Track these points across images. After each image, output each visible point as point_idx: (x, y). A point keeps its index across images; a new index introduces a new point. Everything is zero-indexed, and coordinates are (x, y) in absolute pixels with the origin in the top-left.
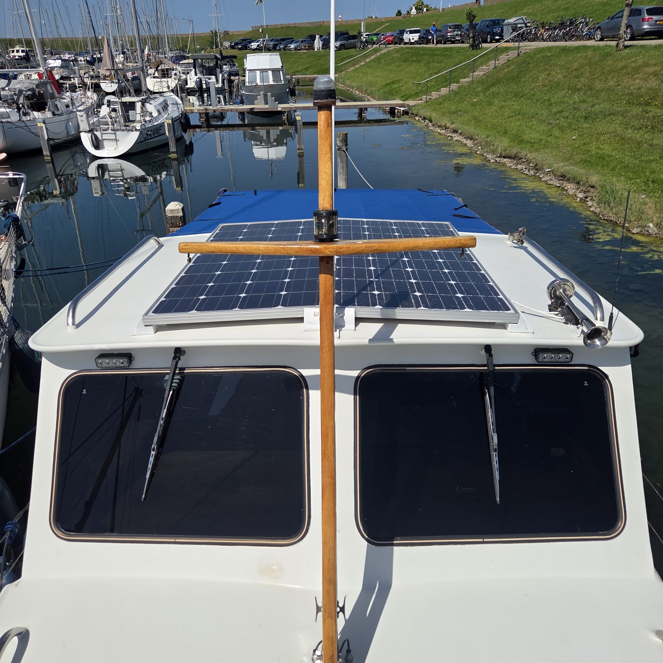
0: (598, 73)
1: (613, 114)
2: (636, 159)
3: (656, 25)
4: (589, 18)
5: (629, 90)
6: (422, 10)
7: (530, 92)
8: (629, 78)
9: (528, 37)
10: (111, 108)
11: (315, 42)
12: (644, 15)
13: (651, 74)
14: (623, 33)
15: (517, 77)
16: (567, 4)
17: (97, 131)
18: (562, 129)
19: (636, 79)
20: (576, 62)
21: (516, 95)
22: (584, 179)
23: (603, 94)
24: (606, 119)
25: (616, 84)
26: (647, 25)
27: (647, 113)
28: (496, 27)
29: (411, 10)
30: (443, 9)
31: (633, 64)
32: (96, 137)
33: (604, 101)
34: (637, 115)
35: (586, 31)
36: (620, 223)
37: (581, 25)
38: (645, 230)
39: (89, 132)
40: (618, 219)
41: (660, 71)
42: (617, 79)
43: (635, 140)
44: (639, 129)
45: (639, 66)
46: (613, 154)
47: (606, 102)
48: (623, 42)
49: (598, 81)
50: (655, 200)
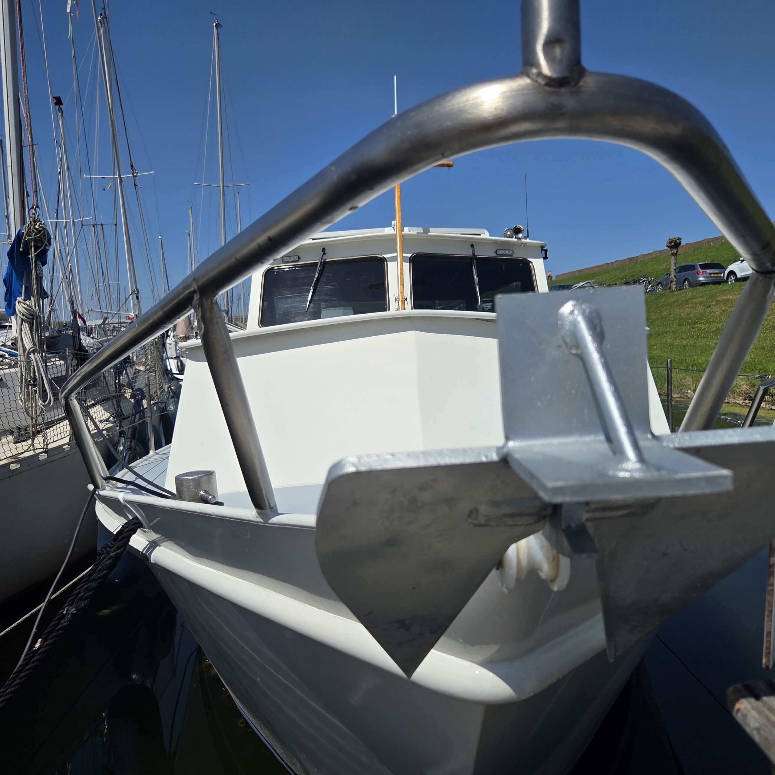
0: (653, 308)
1: (666, 333)
2: (680, 355)
4: (651, 278)
5: (680, 316)
8: (680, 308)
12: (698, 269)
13: (698, 303)
14: (674, 277)
16: (633, 272)
17: (183, 357)
19: (686, 308)
24: (659, 337)
25: (669, 313)
26: (702, 277)
27: (694, 329)
31: (683, 299)
32: (182, 363)
33: (658, 326)
34: (685, 331)
35: (649, 288)
36: (664, 394)
37: (645, 283)
38: (684, 395)
39: (175, 358)
40: (663, 391)
41: (706, 300)
42: (670, 310)
43: (682, 345)
44: (686, 339)
45: (688, 299)
46: (663, 355)
47: (660, 326)
48: (675, 284)
49: (653, 314)
50: (693, 375)
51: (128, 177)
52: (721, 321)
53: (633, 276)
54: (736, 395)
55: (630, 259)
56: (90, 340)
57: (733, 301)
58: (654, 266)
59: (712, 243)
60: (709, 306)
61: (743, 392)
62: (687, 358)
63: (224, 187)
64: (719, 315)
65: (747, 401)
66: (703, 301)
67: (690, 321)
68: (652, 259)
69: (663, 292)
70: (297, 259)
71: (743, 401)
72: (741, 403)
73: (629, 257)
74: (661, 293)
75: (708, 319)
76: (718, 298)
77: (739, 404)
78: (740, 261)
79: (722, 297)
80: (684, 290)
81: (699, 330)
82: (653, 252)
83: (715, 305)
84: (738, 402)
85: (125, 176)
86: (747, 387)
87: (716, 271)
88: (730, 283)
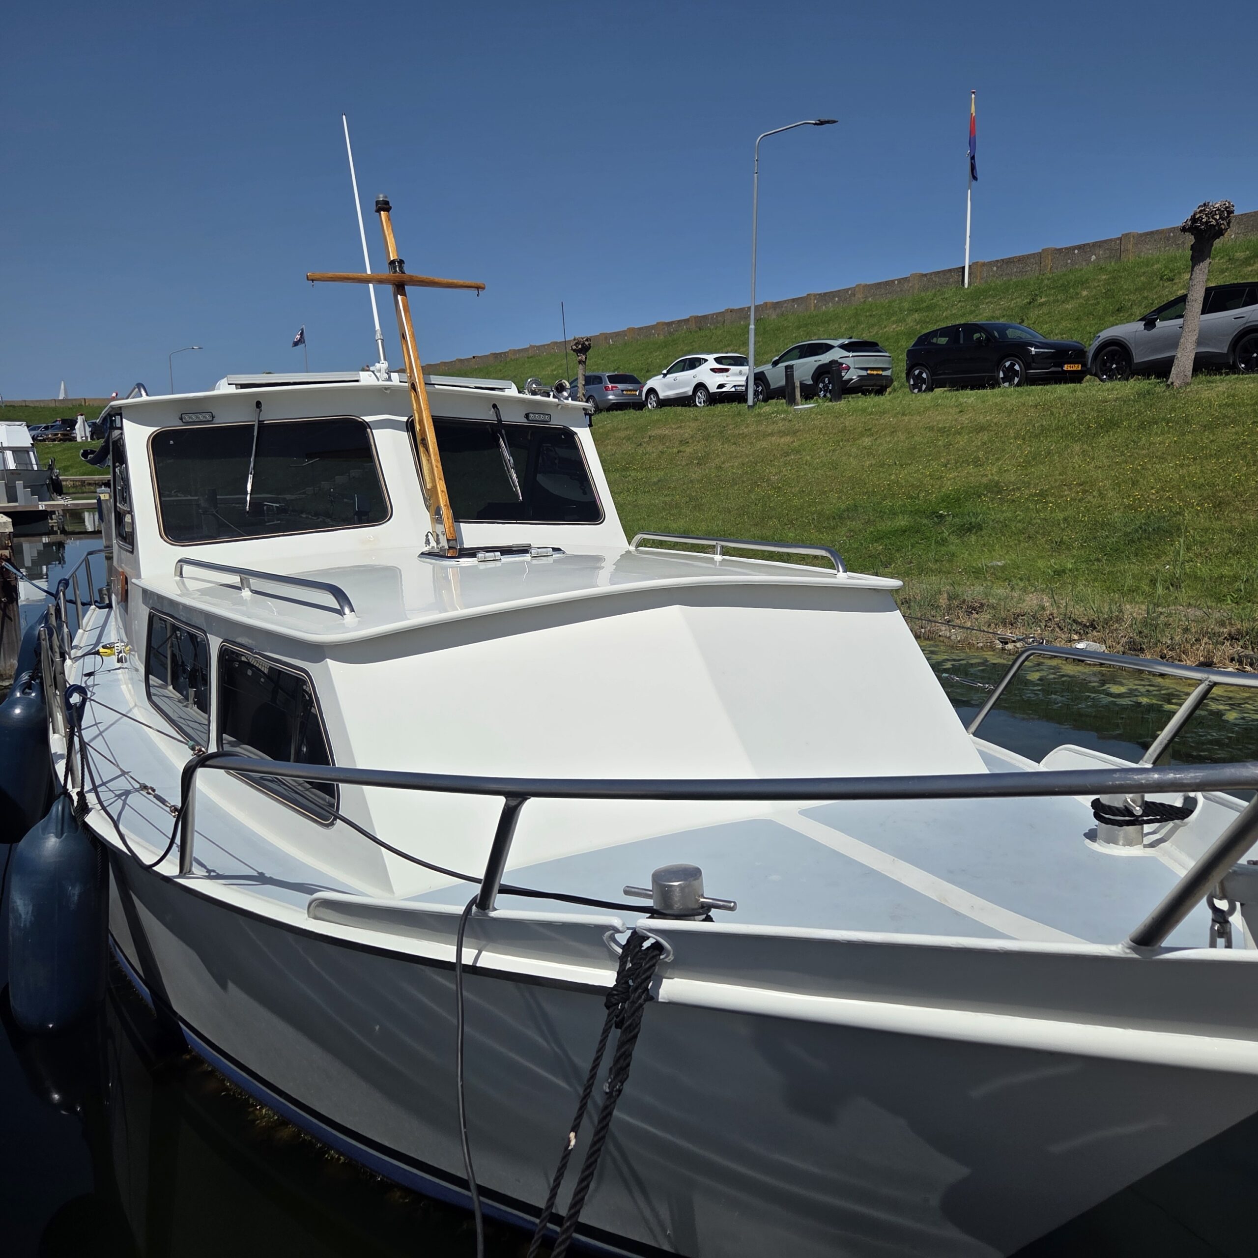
3: (623, 395)
11: (77, 427)
12: (606, 383)
13: (624, 439)
26: (612, 395)
27: (626, 478)
41: (633, 435)
45: (608, 432)
52: (662, 467)
55: (495, 355)
57: (671, 438)
59: (611, 341)
60: (641, 444)
64: (657, 458)
66: (629, 435)
67: (618, 465)
68: (528, 356)
70: (211, 419)
73: (494, 352)
75: (642, 463)
78: (662, 376)
79: (654, 430)
82: (528, 347)
83: (648, 443)
87: (630, 387)
88: (649, 406)
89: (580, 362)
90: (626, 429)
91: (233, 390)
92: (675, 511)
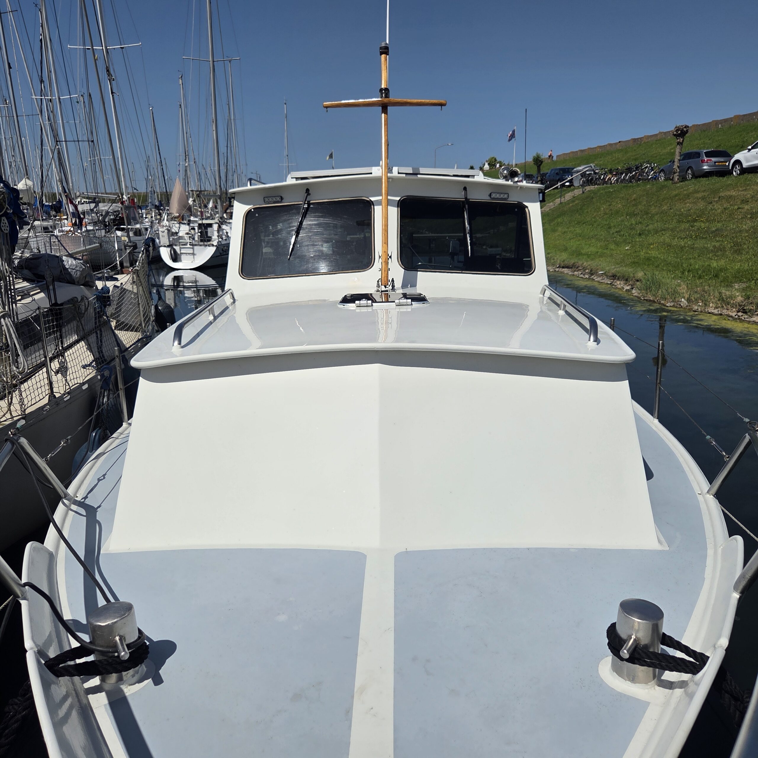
0: (654, 201)
1: (664, 230)
2: (677, 258)
3: (715, 166)
4: (654, 164)
5: (681, 212)
6: (495, 165)
7: (592, 220)
8: (680, 203)
9: (597, 182)
10: (191, 226)
12: (703, 157)
13: (700, 198)
14: (677, 168)
15: (581, 209)
16: (636, 155)
17: (176, 245)
18: (617, 244)
19: (687, 203)
20: (635, 194)
21: (578, 223)
22: (632, 275)
23: (656, 217)
24: (658, 234)
25: (669, 208)
26: (706, 166)
27: (693, 227)
28: (566, 174)
29: (484, 166)
30: (516, 164)
31: (685, 192)
32: (175, 251)
33: (657, 221)
34: (684, 229)
35: (652, 175)
36: (657, 301)
37: (647, 169)
38: (677, 304)
39: (168, 246)
40: (656, 299)
41: (708, 195)
42: (670, 204)
43: (680, 246)
44: (684, 238)
45: (690, 193)
46: (659, 256)
47: (659, 222)
48: (678, 176)
49: (653, 207)
50: (689, 282)
51: (114, 48)
52: (722, 220)
53: (636, 160)
54: (729, 306)
55: (634, 140)
56: (72, 262)
57: (736, 198)
58: (658, 149)
59: (720, 125)
60: (711, 203)
61: (737, 304)
62: (683, 261)
63: (214, 61)
64: (720, 213)
65: (740, 314)
66: (705, 196)
67: (690, 218)
68: (656, 141)
69: (666, 183)
70: (280, 200)
71: (736, 314)
72: (734, 316)
73: (634, 138)
74: (663, 184)
75: (708, 217)
76: (721, 194)
77: (732, 317)
78: (747, 150)
79: (725, 192)
80: (686, 182)
81: (698, 229)
82: (658, 133)
83: (717, 202)
84: (731, 314)
85: (111, 47)
86: (741, 299)
87: (722, 159)
88: (734, 173)
89: (678, 143)
90: (704, 191)
91: (294, 181)
92: (719, 253)
